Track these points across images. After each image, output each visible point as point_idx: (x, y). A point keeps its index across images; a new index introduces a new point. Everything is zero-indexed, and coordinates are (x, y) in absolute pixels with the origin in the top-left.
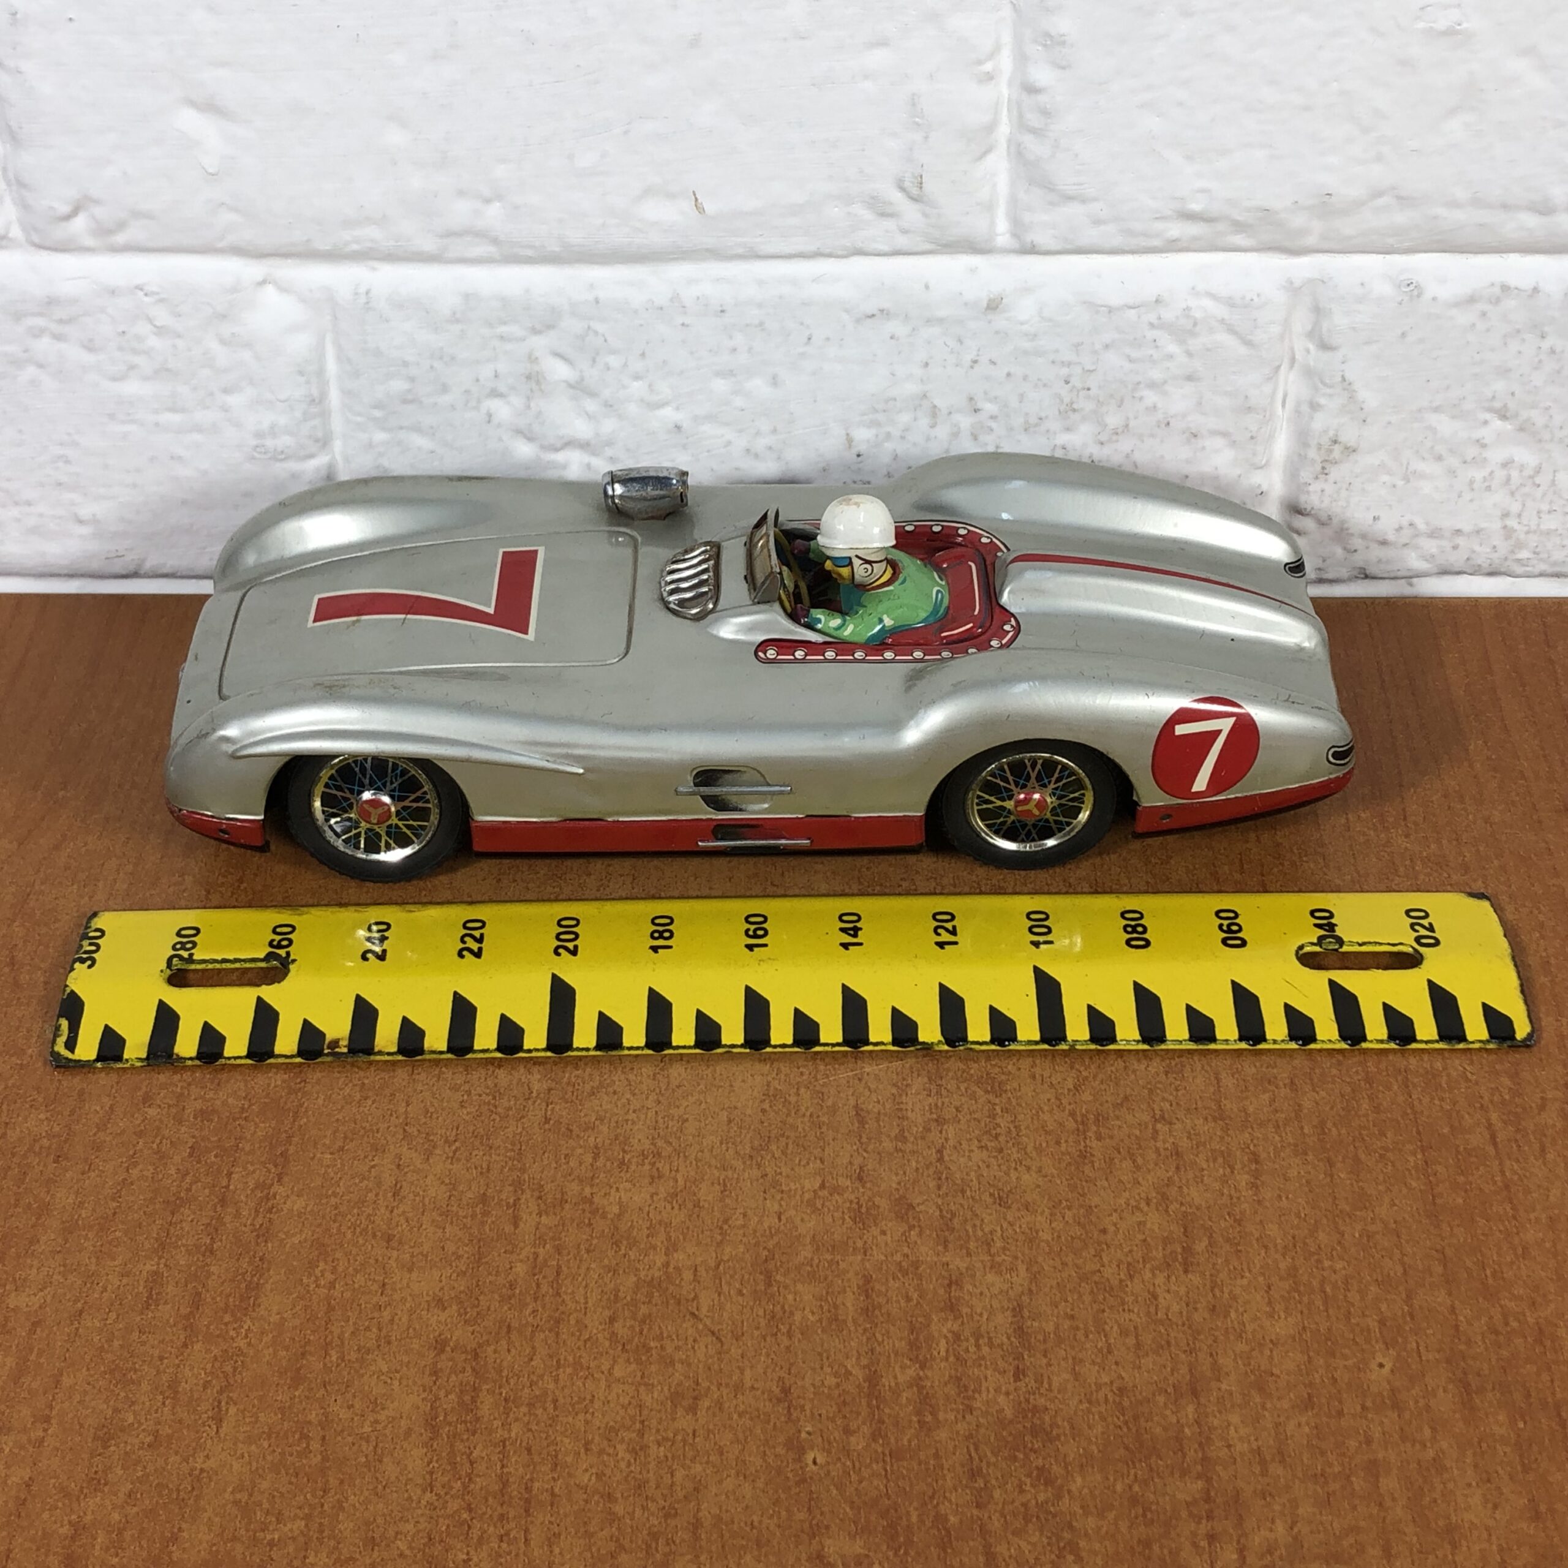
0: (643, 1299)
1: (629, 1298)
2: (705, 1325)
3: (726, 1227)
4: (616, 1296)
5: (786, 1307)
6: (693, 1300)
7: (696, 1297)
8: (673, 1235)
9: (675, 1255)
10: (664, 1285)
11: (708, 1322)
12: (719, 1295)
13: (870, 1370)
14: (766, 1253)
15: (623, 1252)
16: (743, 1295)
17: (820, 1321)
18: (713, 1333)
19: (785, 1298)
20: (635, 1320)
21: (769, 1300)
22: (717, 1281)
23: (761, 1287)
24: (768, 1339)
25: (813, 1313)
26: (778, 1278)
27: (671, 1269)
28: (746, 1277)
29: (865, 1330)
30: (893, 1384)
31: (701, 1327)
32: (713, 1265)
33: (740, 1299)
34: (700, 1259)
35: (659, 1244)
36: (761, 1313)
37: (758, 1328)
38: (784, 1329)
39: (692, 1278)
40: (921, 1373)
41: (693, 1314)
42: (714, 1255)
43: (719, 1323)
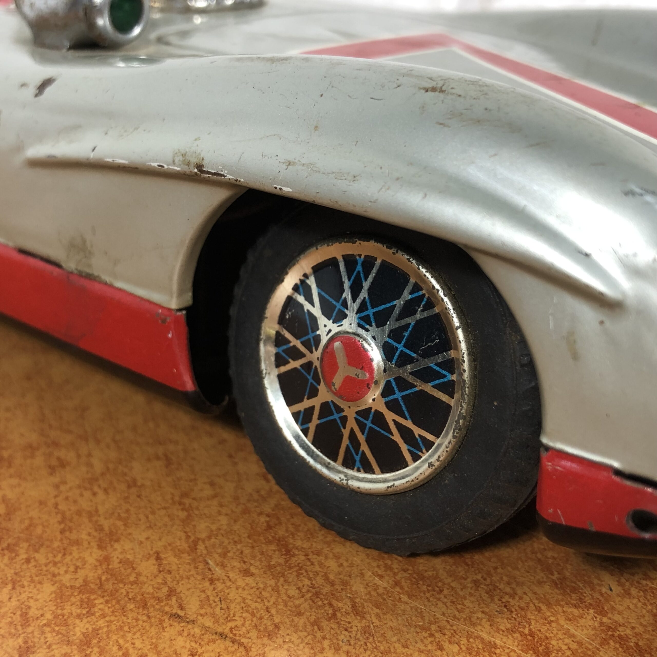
0: (76, 610)
1: (49, 616)
2: (206, 629)
3: (187, 501)
4: (24, 615)
5: (332, 577)
6: (169, 597)
7: (172, 592)
8: (106, 524)
9: (116, 545)
10: (109, 586)
11: (208, 622)
12: (212, 581)
13: (522, 634)
14: (263, 519)
15: (23, 556)
16: (252, 575)
17: (397, 584)
18: (222, 635)
19: (321, 564)
20: (69, 643)
21: (298, 575)
22: (201, 566)
23: (277, 559)
24: (324, 624)
25: (381, 577)
26: (299, 543)
27: (115, 564)
28: (247, 551)
29: (476, 583)
30: (574, 646)
31: (197, 631)
32: (185, 546)
33: (249, 580)
34: (160, 544)
35: (84, 536)
36: (293, 591)
37: (300, 614)
38: (345, 605)
39: (155, 569)
40: (605, 620)
41: (176, 616)
42: (183, 536)
43: (227, 620)
